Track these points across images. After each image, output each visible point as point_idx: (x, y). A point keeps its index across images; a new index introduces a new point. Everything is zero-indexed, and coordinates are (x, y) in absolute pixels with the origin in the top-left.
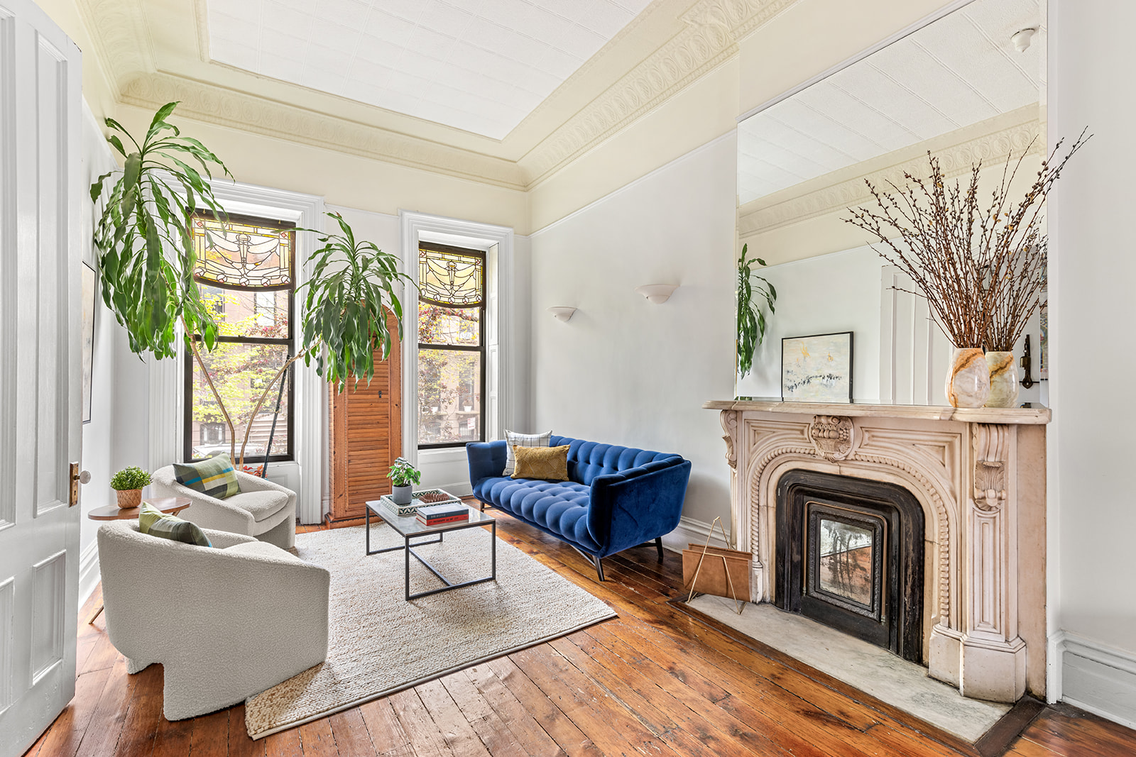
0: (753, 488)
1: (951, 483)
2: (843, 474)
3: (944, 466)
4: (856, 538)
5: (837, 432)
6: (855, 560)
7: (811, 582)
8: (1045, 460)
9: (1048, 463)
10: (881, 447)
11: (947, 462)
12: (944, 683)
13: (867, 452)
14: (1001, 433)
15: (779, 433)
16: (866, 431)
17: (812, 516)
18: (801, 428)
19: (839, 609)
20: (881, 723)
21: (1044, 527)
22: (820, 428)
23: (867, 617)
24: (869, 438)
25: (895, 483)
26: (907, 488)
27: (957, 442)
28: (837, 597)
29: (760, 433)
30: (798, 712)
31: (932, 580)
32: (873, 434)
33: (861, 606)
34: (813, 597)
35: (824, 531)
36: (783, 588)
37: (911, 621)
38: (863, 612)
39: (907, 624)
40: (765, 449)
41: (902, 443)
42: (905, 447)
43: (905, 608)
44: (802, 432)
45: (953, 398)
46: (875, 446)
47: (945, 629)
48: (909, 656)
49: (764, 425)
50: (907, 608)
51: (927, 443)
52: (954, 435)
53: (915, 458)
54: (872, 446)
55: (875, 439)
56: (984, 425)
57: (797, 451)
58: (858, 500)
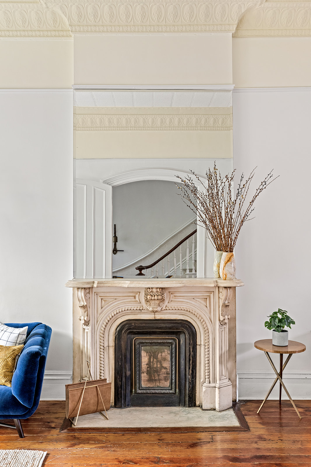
0: (100, 336)
1: (209, 315)
2: (156, 318)
3: (207, 307)
4: (162, 353)
5: (161, 295)
6: (161, 365)
7: (138, 385)
8: (236, 299)
9: (236, 300)
10: (179, 301)
11: (208, 306)
12: (210, 410)
13: (173, 305)
14: (229, 290)
15: (120, 299)
16: (171, 294)
17: (137, 346)
18: (134, 295)
19: (154, 395)
20: (213, 435)
21: (235, 328)
22: (152, 294)
23: (170, 393)
24: (172, 297)
25: (183, 319)
26: (188, 321)
27: (212, 295)
28: (152, 388)
29: (106, 300)
30: (188, 448)
31: (200, 363)
32: (174, 295)
33: (165, 388)
34: (140, 393)
35: (143, 354)
36: (121, 394)
37: (192, 387)
38: (167, 391)
39: (190, 389)
40: (110, 310)
41: (189, 298)
42: (190, 300)
43: (189, 381)
44: (135, 297)
45: (225, 276)
46: (176, 301)
47: (209, 384)
48: (191, 405)
49: (108, 295)
50: (190, 381)
51: (200, 297)
52: (211, 292)
53: (195, 305)
54: (174, 301)
55: (176, 297)
56: (225, 287)
57: (132, 309)
58: (165, 331)
